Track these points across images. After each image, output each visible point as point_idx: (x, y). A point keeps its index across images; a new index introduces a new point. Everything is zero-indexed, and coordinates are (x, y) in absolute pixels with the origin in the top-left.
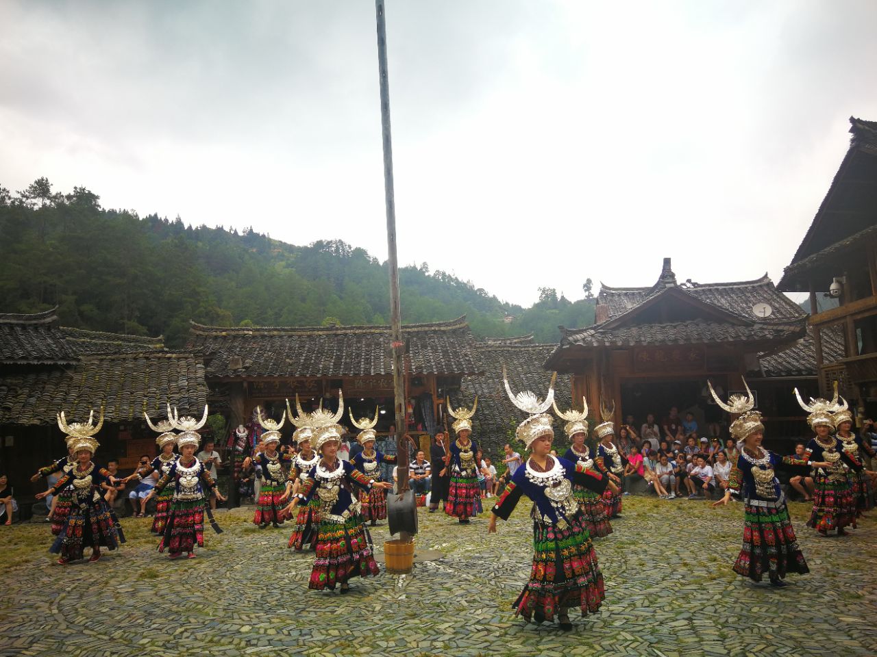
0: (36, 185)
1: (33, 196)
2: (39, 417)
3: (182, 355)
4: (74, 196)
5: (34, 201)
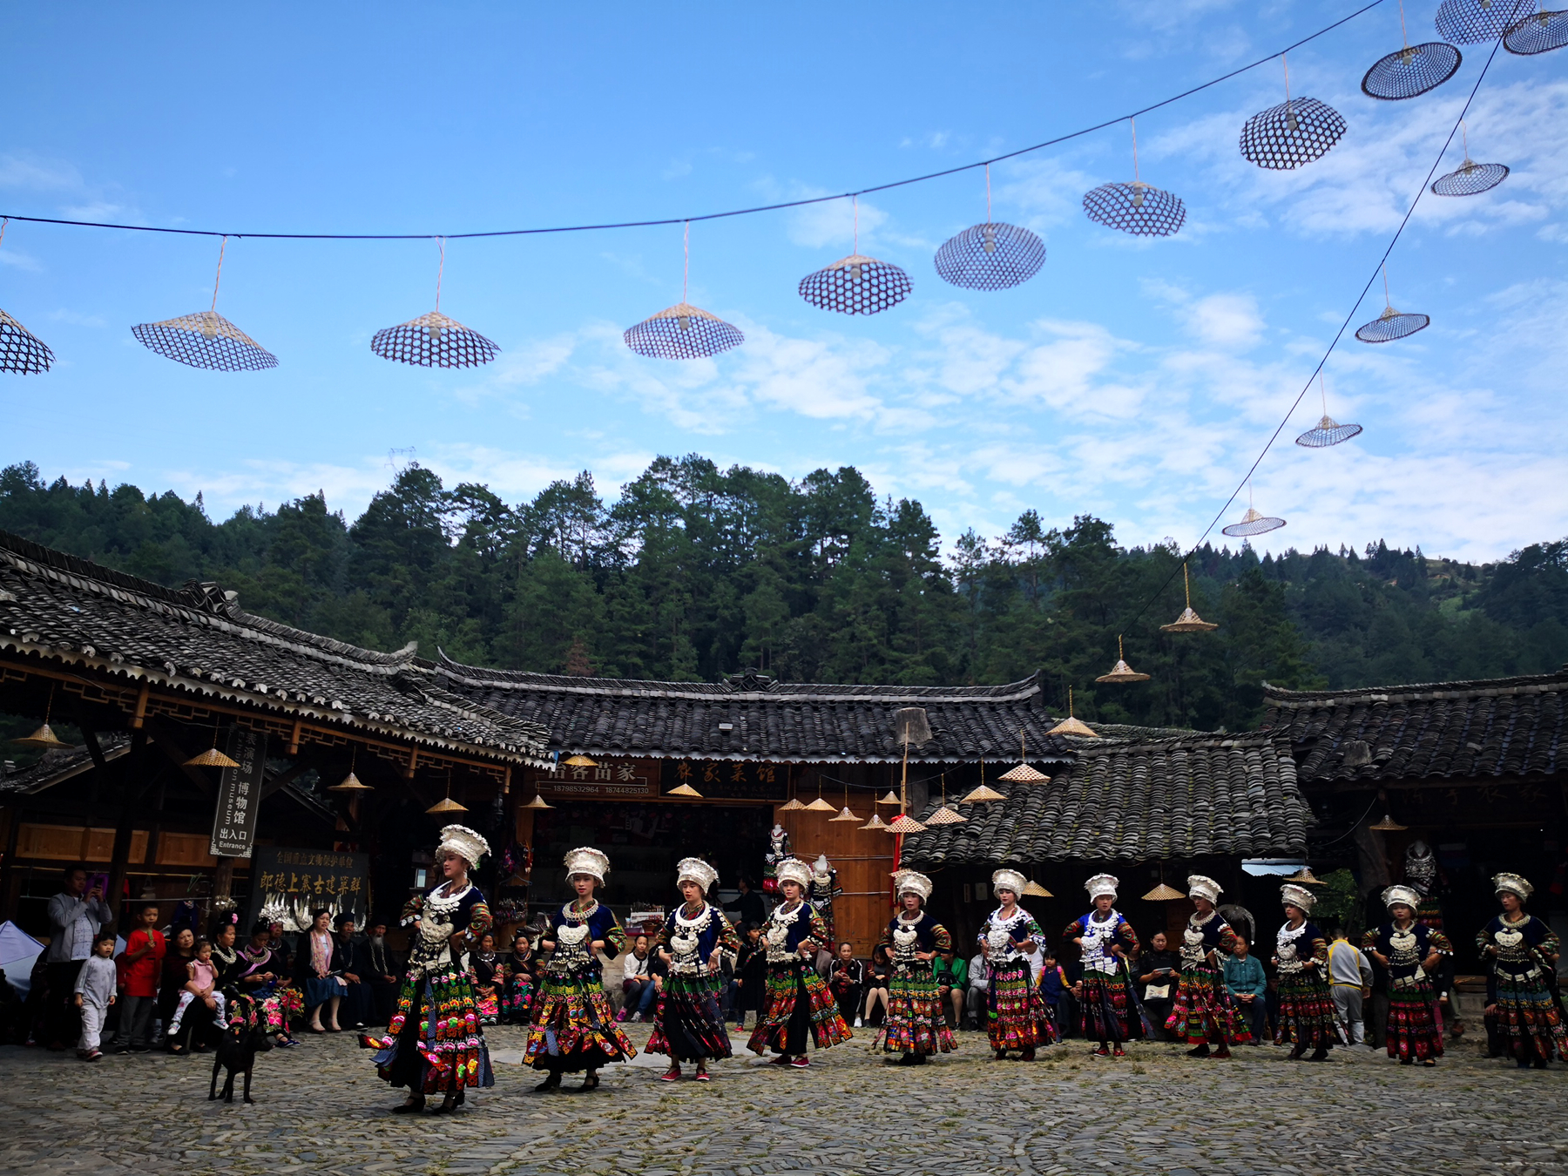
0: (1020, 524)
1: (1017, 540)
2: (1020, 850)
3: (1250, 742)
4: (1074, 532)
5: (1020, 548)
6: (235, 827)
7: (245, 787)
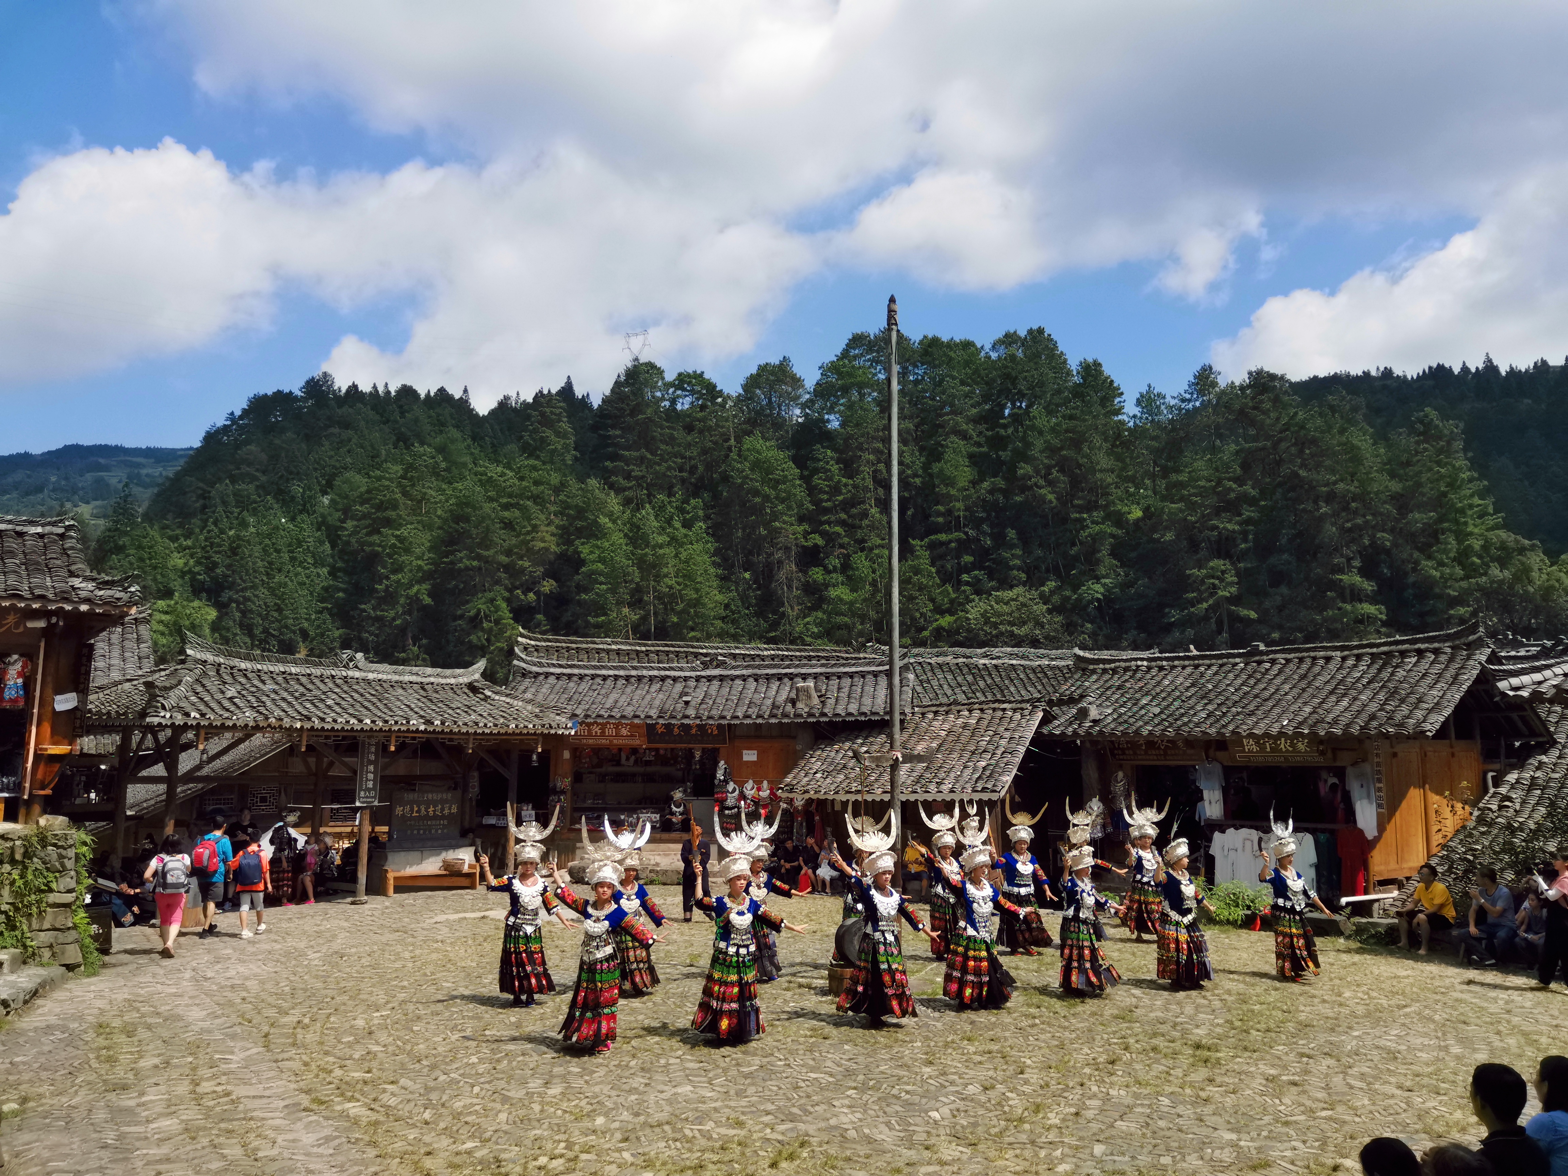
6: (369, 790)
7: (371, 768)
